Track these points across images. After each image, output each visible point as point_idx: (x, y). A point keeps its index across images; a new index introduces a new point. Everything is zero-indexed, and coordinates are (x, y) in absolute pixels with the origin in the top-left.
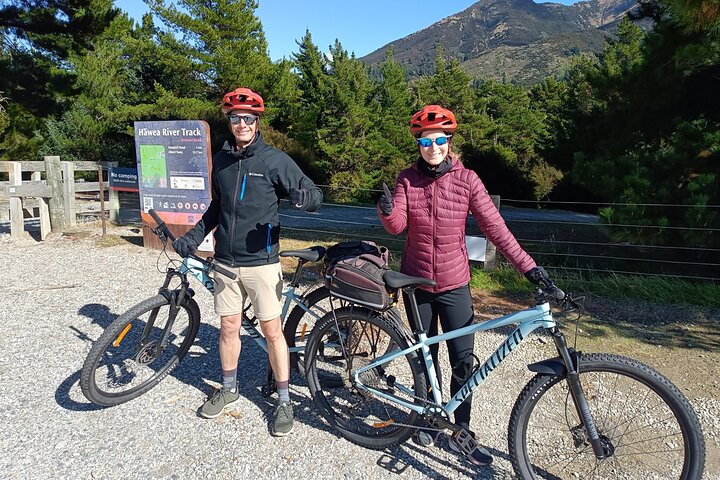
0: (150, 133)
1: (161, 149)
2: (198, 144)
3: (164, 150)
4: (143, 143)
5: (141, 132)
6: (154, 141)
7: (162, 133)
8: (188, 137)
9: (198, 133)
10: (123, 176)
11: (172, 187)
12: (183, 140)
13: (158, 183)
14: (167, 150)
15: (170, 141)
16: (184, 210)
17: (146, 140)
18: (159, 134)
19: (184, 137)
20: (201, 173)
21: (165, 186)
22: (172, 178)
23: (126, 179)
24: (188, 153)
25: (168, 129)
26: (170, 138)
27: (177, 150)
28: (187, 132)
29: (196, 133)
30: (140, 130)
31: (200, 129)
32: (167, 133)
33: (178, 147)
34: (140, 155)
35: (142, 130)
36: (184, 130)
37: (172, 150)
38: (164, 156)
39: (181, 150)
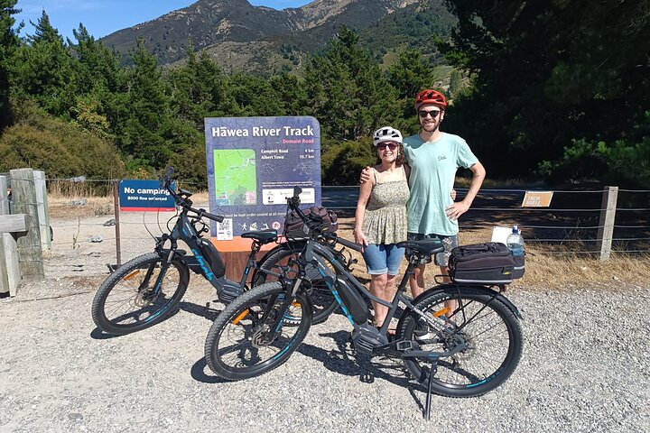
0: (231, 133)
1: (251, 153)
2: (310, 146)
3: (253, 156)
4: (219, 146)
5: (215, 132)
6: (237, 143)
7: (251, 132)
8: (294, 137)
9: (310, 132)
10: (144, 191)
11: (265, 202)
12: (285, 142)
13: (242, 198)
14: (258, 156)
15: (266, 142)
17: (221, 143)
18: (246, 133)
19: (287, 138)
20: (310, 183)
22: (265, 192)
23: (152, 195)
24: (292, 158)
25: (262, 128)
26: (265, 139)
27: (275, 154)
28: (292, 131)
29: (306, 132)
30: (214, 129)
31: (311, 127)
32: (259, 132)
33: (276, 151)
34: (213, 163)
35: (218, 129)
36: (287, 128)
37: (268, 155)
38: (254, 162)
39: (282, 154)
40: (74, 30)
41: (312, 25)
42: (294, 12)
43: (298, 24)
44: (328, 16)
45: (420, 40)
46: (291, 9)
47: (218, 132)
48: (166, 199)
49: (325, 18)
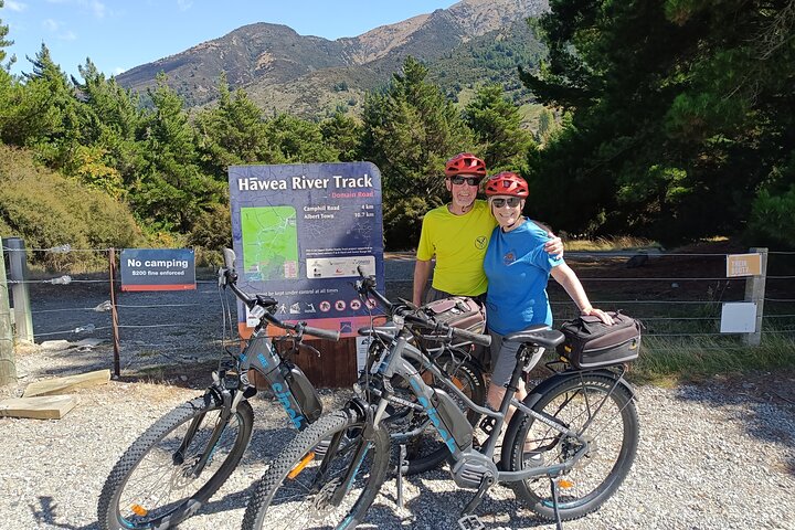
0: (264, 185)
1: (289, 212)
2: (368, 201)
3: (293, 215)
4: (247, 204)
5: (243, 184)
6: (273, 199)
7: (290, 184)
8: (347, 190)
9: (367, 183)
10: (154, 264)
11: (310, 275)
12: (334, 195)
13: (279, 270)
14: (300, 214)
15: (310, 197)
16: (333, 313)
17: (251, 199)
18: (284, 186)
19: (337, 191)
20: (369, 249)
21: (295, 276)
22: (310, 262)
23: (164, 269)
24: (345, 217)
25: (304, 178)
26: (309, 192)
27: (322, 212)
28: (344, 181)
29: (362, 182)
30: (240, 180)
31: (369, 176)
32: (301, 184)
33: (324, 208)
34: (240, 226)
35: (246, 180)
36: (337, 178)
37: (313, 213)
38: (293, 223)
39: (332, 212)
40: (80, 66)
41: (372, 58)
42: (351, 43)
43: (355, 56)
44: (390, 47)
45: (503, 73)
46: (345, 39)
47: (246, 184)
48: (183, 273)
49: (388, 50)
